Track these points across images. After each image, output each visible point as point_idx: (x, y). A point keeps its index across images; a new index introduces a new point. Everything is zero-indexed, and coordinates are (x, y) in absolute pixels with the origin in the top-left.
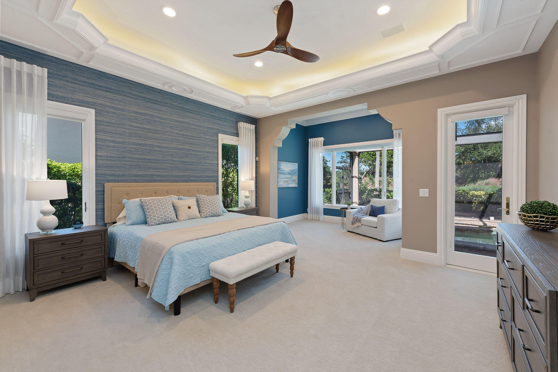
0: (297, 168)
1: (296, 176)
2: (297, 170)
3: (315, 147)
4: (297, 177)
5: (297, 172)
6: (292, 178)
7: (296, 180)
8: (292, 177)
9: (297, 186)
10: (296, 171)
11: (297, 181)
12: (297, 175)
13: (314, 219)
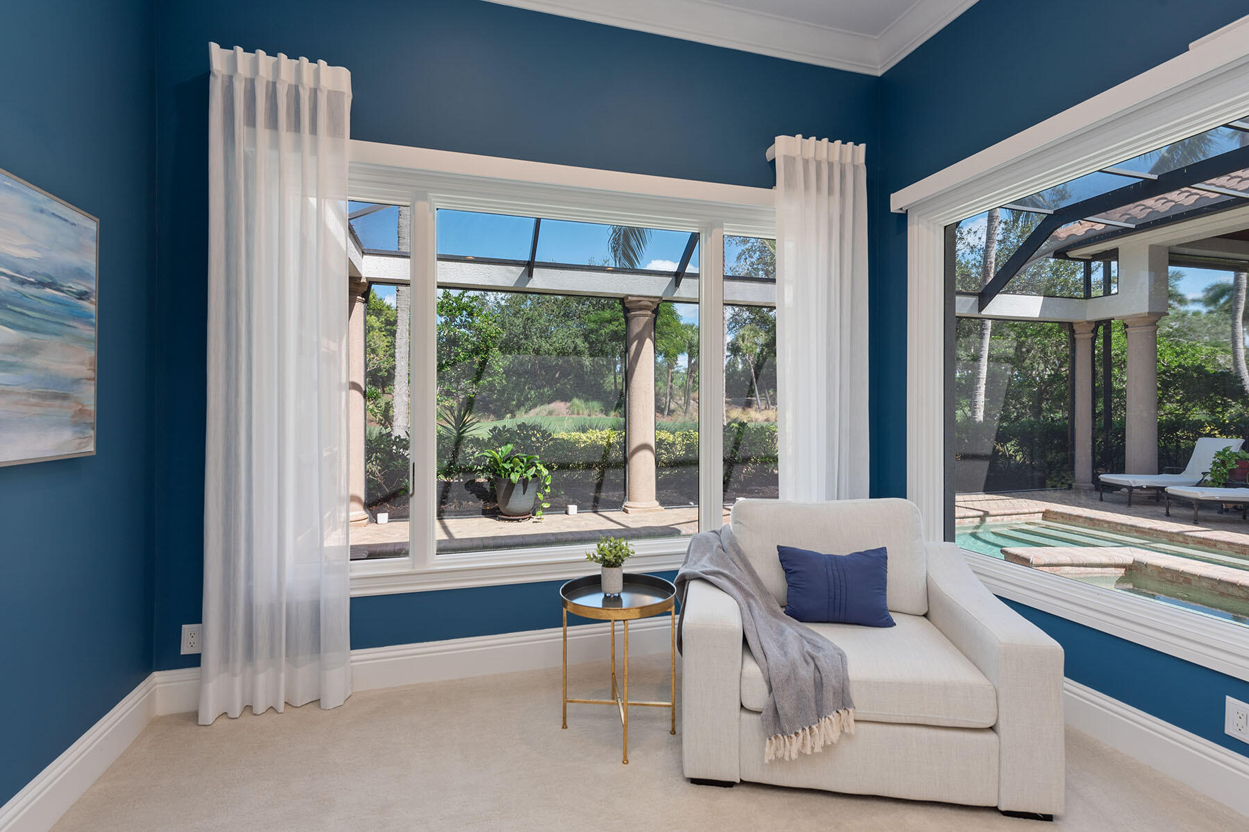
0: (89, 260)
1: (80, 339)
2: (92, 286)
3: (273, 123)
4: (91, 354)
5: (91, 307)
6: (37, 361)
7: (77, 381)
8: (29, 349)
9: (91, 448)
10: (82, 295)
11: (88, 396)
12: (91, 332)
13: (260, 707)
